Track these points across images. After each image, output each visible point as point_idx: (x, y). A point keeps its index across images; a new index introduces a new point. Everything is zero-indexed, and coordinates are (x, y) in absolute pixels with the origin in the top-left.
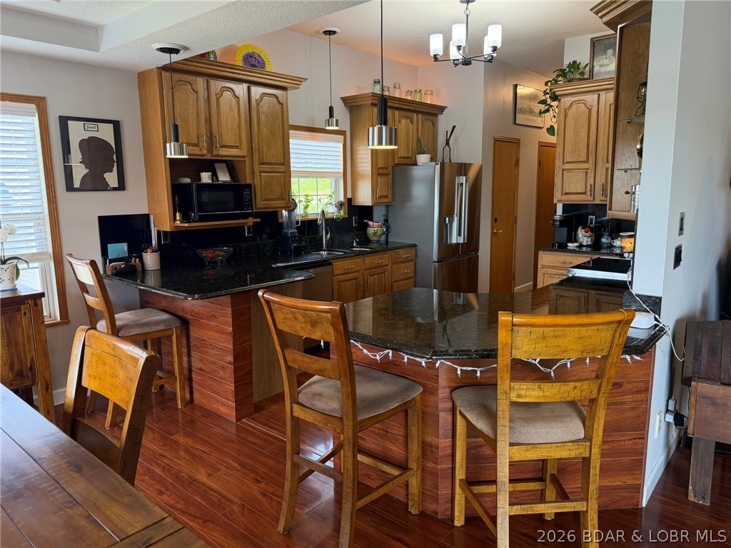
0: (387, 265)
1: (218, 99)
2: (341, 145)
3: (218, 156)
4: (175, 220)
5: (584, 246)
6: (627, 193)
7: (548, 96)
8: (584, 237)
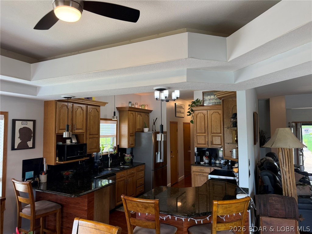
0: (135, 173)
1: (76, 111)
2: (116, 125)
3: (75, 133)
4: (56, 160)
5: (206, 163)
6: (230, 151)
7: (190, 110)
8: (206, 160)
